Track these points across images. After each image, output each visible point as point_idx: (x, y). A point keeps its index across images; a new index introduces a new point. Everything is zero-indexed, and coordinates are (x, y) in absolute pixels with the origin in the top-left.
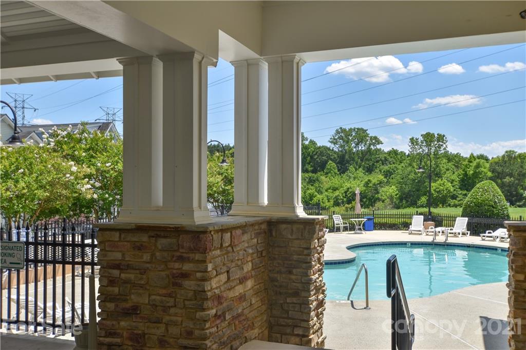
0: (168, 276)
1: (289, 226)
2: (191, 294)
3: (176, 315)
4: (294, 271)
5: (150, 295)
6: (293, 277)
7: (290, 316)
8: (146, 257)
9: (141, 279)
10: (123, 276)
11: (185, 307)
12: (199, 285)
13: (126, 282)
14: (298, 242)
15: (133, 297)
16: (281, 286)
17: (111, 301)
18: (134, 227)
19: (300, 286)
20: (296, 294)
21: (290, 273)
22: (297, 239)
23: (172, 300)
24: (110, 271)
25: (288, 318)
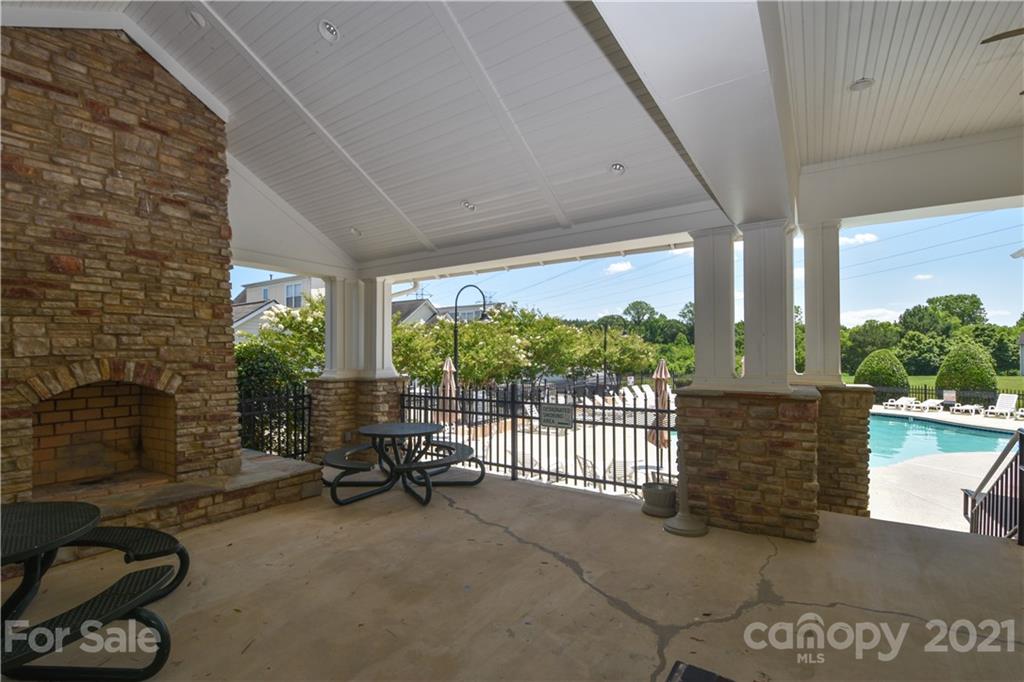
0: (765, 444)
1: (840, 395)
2: (796, 464)
3: (774, 483)
4: (847, 441)
5: (740, 463)
6: (845, 447)
7: (841, 486)
8: (737, 424)
9: (732, 445)
10: (707, 441)
11: (787, 476)
12: (807, 456)
13: (711, 447)
14: (851, 411)
15: (719, 462)
16: (830, 456)
17: (692, 465)
18: (722, 394)
19: (855, 457)
20: (851, 464)
21: (842, 442)
22: (852, 408)
23: (771, 468)
24: (692, 436)
25: (839, 488)
